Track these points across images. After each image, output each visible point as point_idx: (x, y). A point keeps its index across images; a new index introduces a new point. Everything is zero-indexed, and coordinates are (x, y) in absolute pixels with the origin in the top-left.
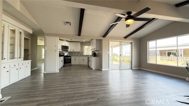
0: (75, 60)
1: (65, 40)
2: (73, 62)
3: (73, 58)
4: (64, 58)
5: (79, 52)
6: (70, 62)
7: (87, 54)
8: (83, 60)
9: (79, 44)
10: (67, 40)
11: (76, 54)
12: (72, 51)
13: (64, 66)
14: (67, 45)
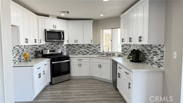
0: (80, 65)
1: (53, 16)
2: (76, 71)
3: (74, 61)
4: (51, 62)
5: (90, 45)
6: (68, 72)
7: (110, 51)
8: (100, 66)
9: (89, 25)
10: (59, 16)
11: (82, 50)
12: (72, 42)
13: (51, 83)
14: (58, 29)
